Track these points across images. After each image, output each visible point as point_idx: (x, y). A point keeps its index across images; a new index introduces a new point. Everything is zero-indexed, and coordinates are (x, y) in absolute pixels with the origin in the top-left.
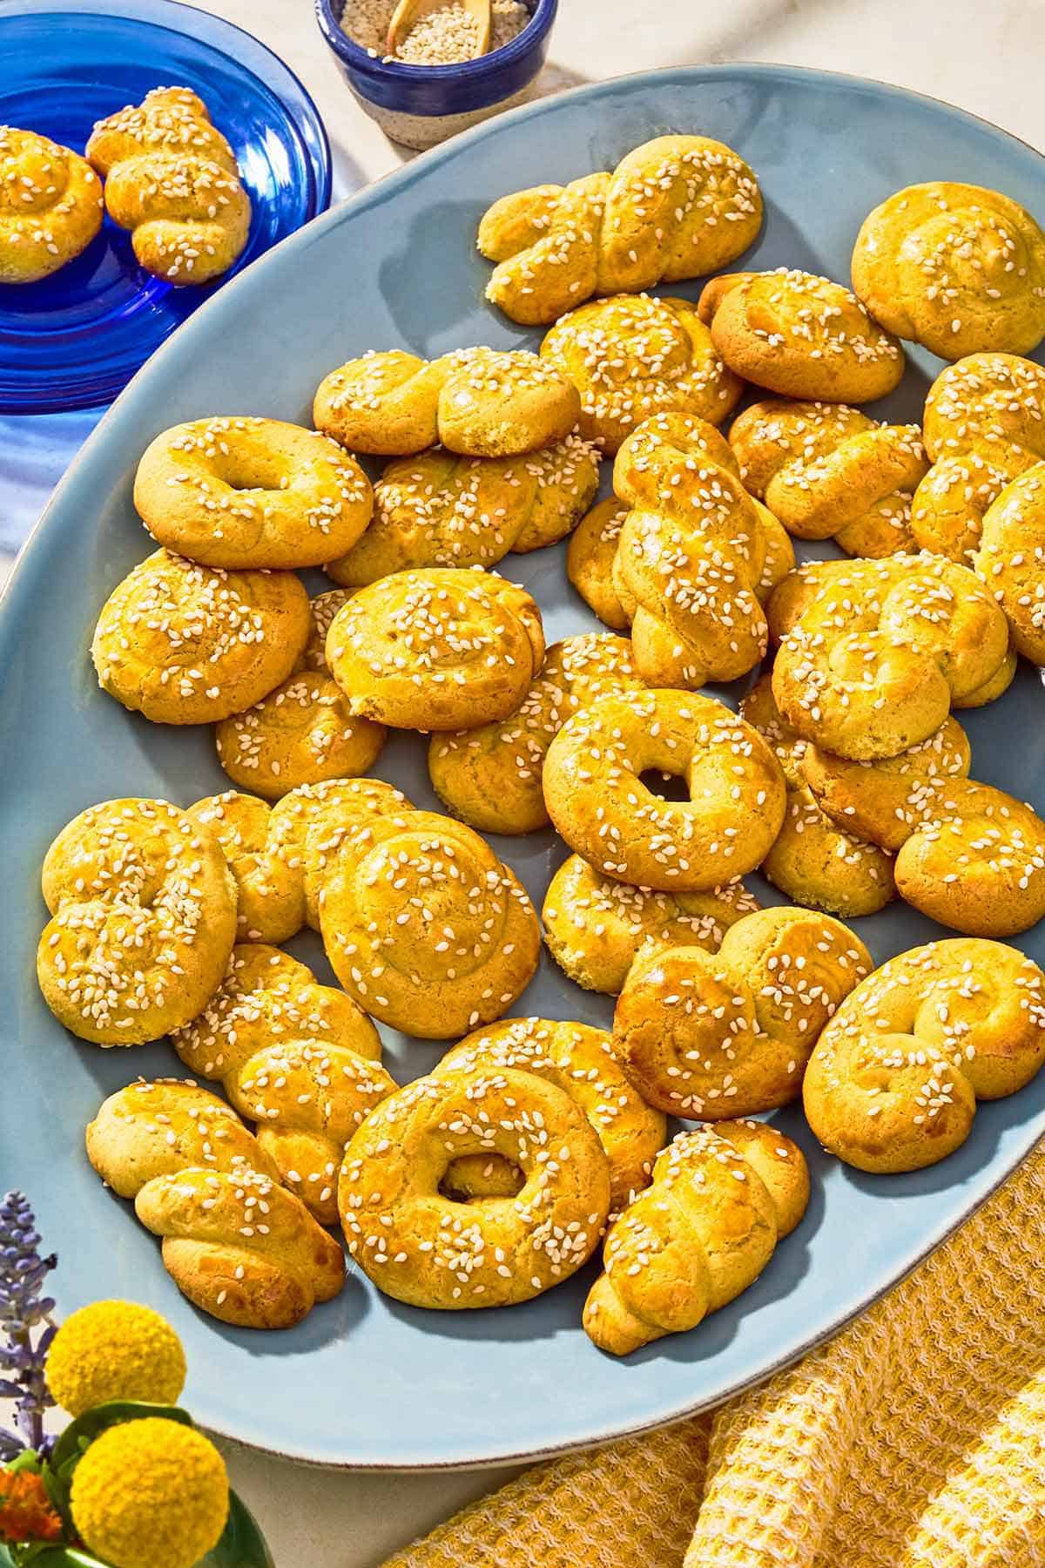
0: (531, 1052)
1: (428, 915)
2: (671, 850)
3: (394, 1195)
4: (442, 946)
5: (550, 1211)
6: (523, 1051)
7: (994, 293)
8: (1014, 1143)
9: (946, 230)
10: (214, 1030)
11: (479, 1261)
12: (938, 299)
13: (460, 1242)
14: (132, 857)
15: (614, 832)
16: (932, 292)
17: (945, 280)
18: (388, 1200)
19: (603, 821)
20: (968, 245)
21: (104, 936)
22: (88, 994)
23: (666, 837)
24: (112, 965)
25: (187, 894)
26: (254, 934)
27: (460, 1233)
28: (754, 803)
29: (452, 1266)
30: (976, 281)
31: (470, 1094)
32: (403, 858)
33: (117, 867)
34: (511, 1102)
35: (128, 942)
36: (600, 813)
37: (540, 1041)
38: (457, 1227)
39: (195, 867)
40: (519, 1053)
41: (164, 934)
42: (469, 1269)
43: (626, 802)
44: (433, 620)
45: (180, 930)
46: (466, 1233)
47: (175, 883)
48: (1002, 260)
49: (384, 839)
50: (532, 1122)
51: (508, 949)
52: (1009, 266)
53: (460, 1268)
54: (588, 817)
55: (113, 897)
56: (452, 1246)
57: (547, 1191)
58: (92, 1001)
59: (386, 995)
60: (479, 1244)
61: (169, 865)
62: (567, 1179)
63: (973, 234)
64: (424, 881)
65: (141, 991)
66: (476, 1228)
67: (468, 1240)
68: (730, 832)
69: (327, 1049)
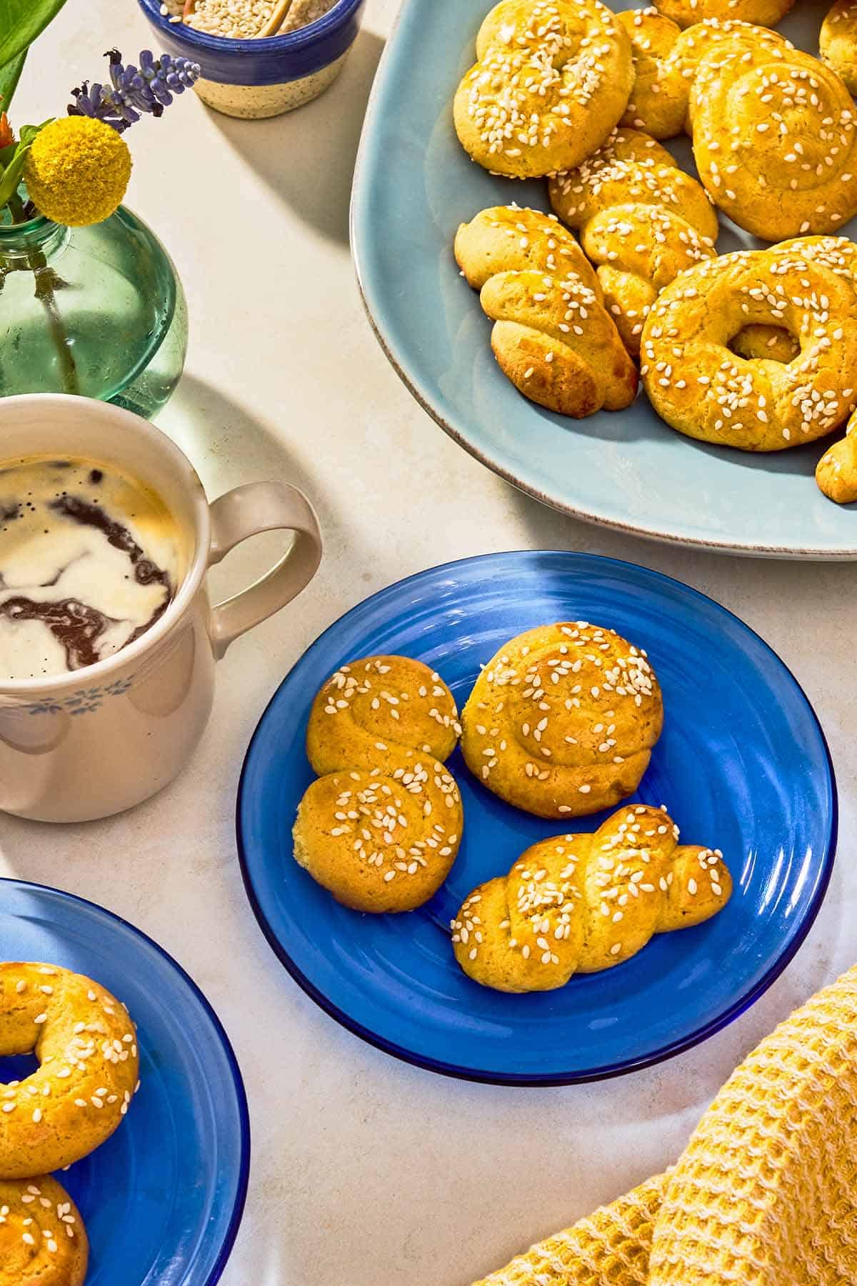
0: (834, 261)
1: (783, 130)
3: (689, 334)
4: (790, 158)
5: (813, 377)
6: (828, 258)
11: (743, 402)
13: (732, 384)
14: (557, 27)
18: (683, 336)
21: (515, 80)
22: (490, 122)
24: (514, 104)
25: (592, 67)
27: (736, 377)
29: (721, 400)
31: (773, 269)
32: (774, 78)
33: (541, 31)
34: (806, 283)
35: (533, 89)
37: (845, 255)
38: (733, 372)
39: (605, 49)
40: (825, 259)
41: (563, 92)
42: (734, 407)
45: (577, 92)
46: (739, 379)
47: (587, 57)
49: (761, 63)
50: (819, 303)
51: (846, 177)
53: (727, 405)
55: (532, 53)
56: (725, 385)
57: (816, 360)
58: (492, 128)
59: (735, 191)
60: (747, 388)
61: (584, 42)
62: (835, 352)
64: (787, 101)
65: (533, 129)
66: (749, 378)
67: (739, 384)
69: (670, 216)
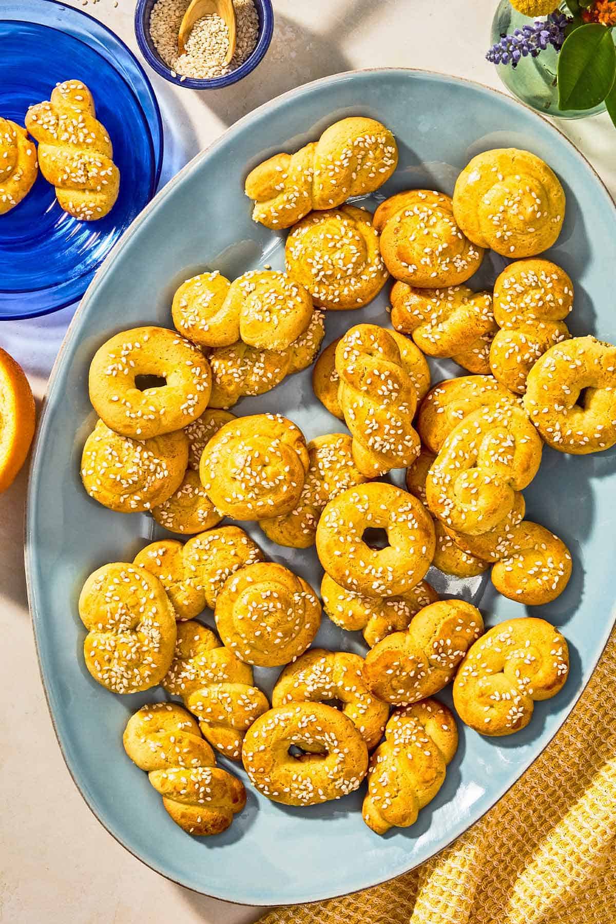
0: (324, 681)
1: (269, 629)
2: (383, 587)
3: (269, 768)
4: (278, 641)
5: (341, 774)
6: (321, 681)
7: (531, 230)
8: (553, 723)
9: (503, 197)
10: (173, 681)
11: (311, 795)
12: (502, 237)
13: (302, 787)
14: (124, 611)
15: (355, 582)
16: (499, 234)
17: (505, 227)
18: (267, 771)
19: (349, 576)
20: (515, 206)
21: (116, 654)
22: (113, 680)
23: (380, 582)
24: (123, 669)
25: (152, 626)
26: (184, 620)
27: (302, 782)
28: (421, 553)
29: (300, 797)
30: (521, 225)
31: (300, 725)
32: (254, 604)
33: (117, 617)
34: (320, 729)
35: (129, 657)
36: (347, 573)
37: (327, 674)
38: (300, 779)
39: (154, 610)
40: (319, 682)
41: (145, 649)
42: (307, 798)
43: (359, 565)
44: (254, 474)
45: (151, 645)
46: (305, 782)
47: (146, 620)
48: (534, 212)
49: (243, 590)
50: (330, 737)
51: (308, 626)
52: (539, 215)
53: (303, 798)
54: (341, 574)
55: (117, 631)
56: (298, 789)
57: (340, 766)
58: (115, 684)
59: (253, 660)
60: (311, 788)
61: (141, 610)
62: (349, 760)
63: (517, 199)
64: (265, 613)
65: (138, 678)
66: (309, 780)
67: (305, 785)
68: (410, 573)
69: (227, 687)
